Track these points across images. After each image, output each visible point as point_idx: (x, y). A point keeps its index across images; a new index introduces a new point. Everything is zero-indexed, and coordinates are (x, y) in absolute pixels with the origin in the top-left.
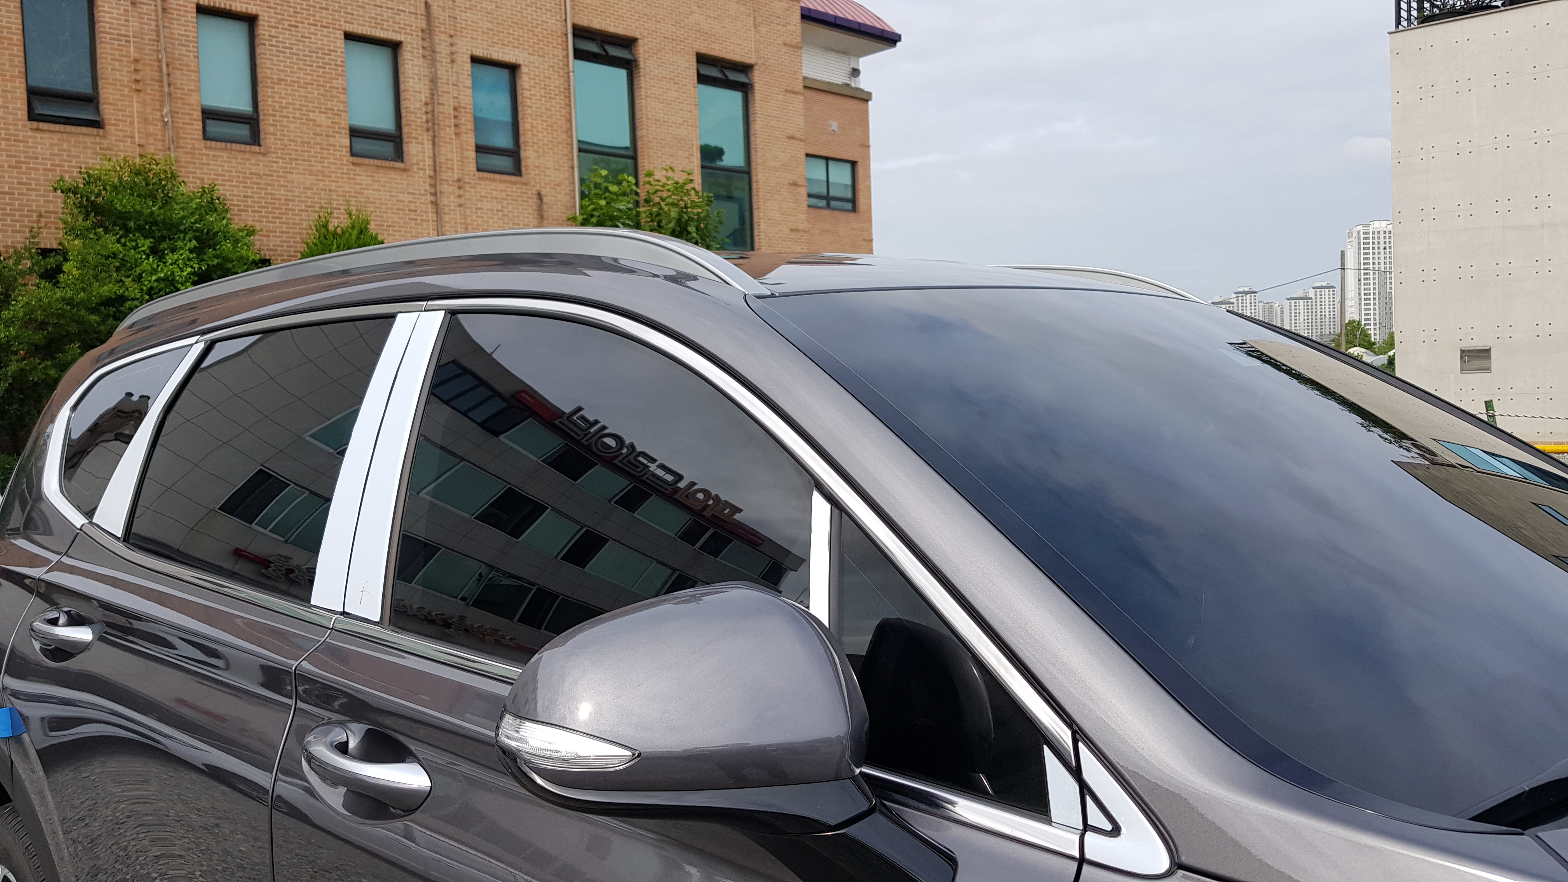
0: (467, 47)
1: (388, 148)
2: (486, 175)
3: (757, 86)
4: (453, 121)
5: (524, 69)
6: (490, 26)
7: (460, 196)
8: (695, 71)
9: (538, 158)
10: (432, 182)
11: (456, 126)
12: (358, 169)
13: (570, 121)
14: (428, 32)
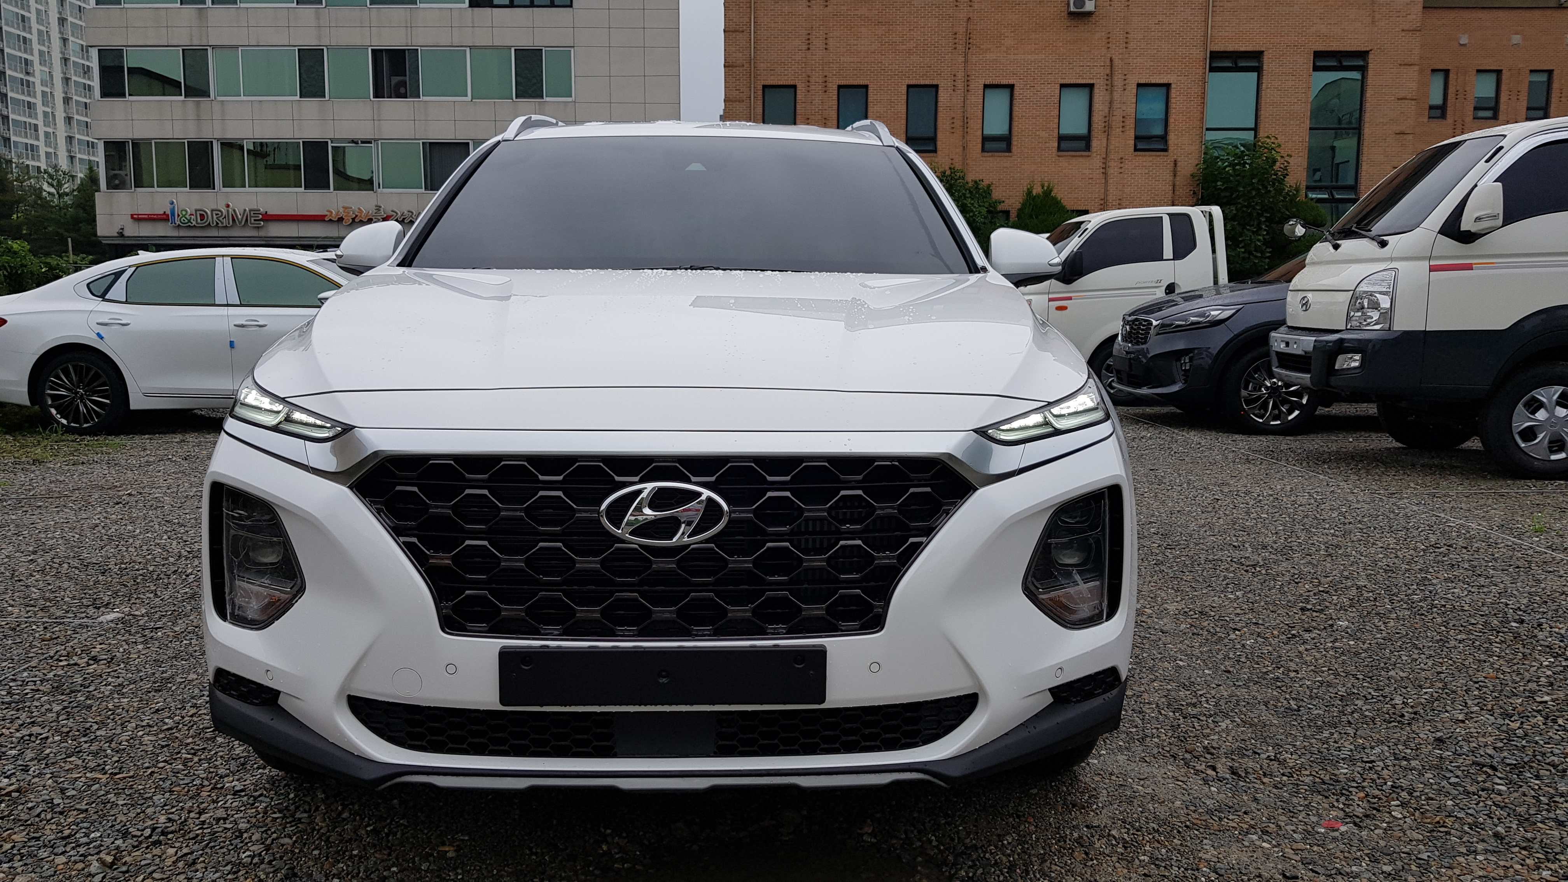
0: (1133, 80)
1: (1082, 144)
2: (1139, 153)
3: (1371, 66)
4: (1121, 124)
5: (1173, 86)
6: (1152, 64)
7: (1121, 168)
8: (1312, 65)
9: (1178, 139)
10: (1104, 161)
11: (1123, 127)
12: (1061, 159)
13: (1203, 113)
14: (1110, 76)
